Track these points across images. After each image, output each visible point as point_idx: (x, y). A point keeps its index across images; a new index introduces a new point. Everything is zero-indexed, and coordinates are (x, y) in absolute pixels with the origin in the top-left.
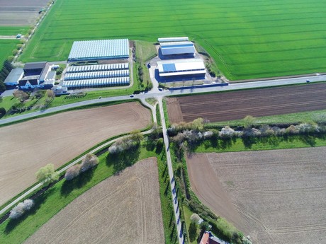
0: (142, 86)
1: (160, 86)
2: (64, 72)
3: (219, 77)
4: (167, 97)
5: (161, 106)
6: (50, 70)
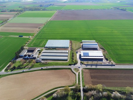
0: (73, 62)
1: (81, 63)
2: (42, 52)
3: (110, 61)
4: (84, 69)
6: (37, 51)
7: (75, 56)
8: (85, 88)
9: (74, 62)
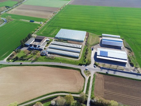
0: (85, 61)
1: (95, 64)
2: (51, 43)
3: (136, 68)
4: (97, 73)
5: (92, 78)
6: (45, 41)
7: (89, 53)
8: (93, 101)
9: (87, 61)
